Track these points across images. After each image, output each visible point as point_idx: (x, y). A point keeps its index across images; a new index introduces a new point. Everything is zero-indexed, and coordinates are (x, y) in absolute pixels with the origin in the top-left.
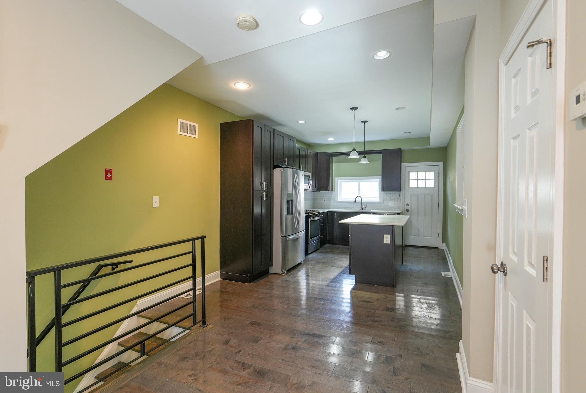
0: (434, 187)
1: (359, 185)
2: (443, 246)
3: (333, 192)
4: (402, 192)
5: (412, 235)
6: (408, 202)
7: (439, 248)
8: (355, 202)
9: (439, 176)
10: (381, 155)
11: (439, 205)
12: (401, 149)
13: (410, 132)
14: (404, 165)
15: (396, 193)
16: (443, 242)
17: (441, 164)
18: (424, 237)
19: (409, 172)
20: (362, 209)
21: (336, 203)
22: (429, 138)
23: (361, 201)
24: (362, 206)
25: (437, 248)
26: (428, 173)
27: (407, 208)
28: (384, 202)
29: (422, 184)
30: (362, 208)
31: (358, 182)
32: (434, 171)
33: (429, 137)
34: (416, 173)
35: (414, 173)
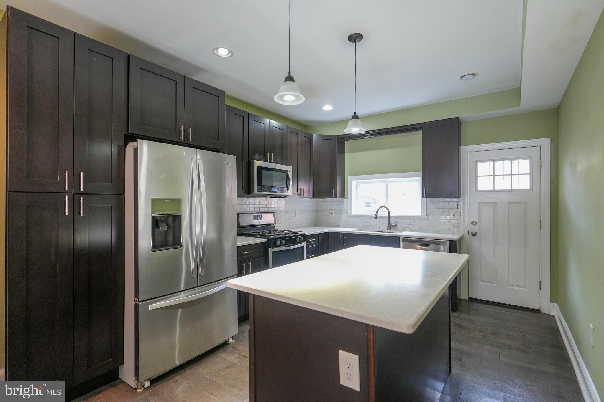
0: (531, 190)
1: (387, 187)
2: (554, 310)
3: (345, 200)
4: (462, 198)
5: (482, 281)
6: (474, 217)
7: (542, 311)
8: (376, 217)
9: (541, 167)
10: (421, 132)
11: (541, 226)
12: (458, 118)
13: (473, 74)
14: (466, 150)
15: (451, 202)
16: (552, 301)
17: (545, 143)
18: (509, 287)
19: (477, 162)
20: (390, 230)
21: (348, 217)
22: (518, 91)
23: (388, 215)
24: (389, 223)
25: (537, 311)
26: (515, 162)
27: (473, 228)
28: (430, 217)
29: (503, 184)
30: (391, 228)
31: (385, 182)
32: (531, 158)
33: (520, 89)
34: (492, 163)
35: (488, 163)
